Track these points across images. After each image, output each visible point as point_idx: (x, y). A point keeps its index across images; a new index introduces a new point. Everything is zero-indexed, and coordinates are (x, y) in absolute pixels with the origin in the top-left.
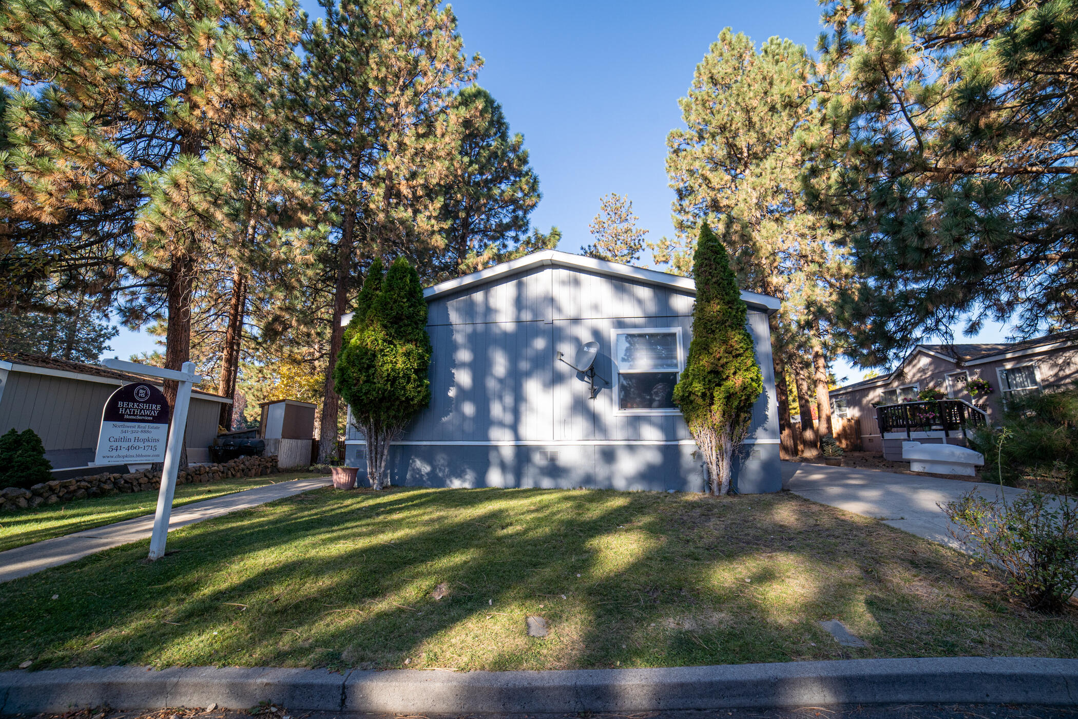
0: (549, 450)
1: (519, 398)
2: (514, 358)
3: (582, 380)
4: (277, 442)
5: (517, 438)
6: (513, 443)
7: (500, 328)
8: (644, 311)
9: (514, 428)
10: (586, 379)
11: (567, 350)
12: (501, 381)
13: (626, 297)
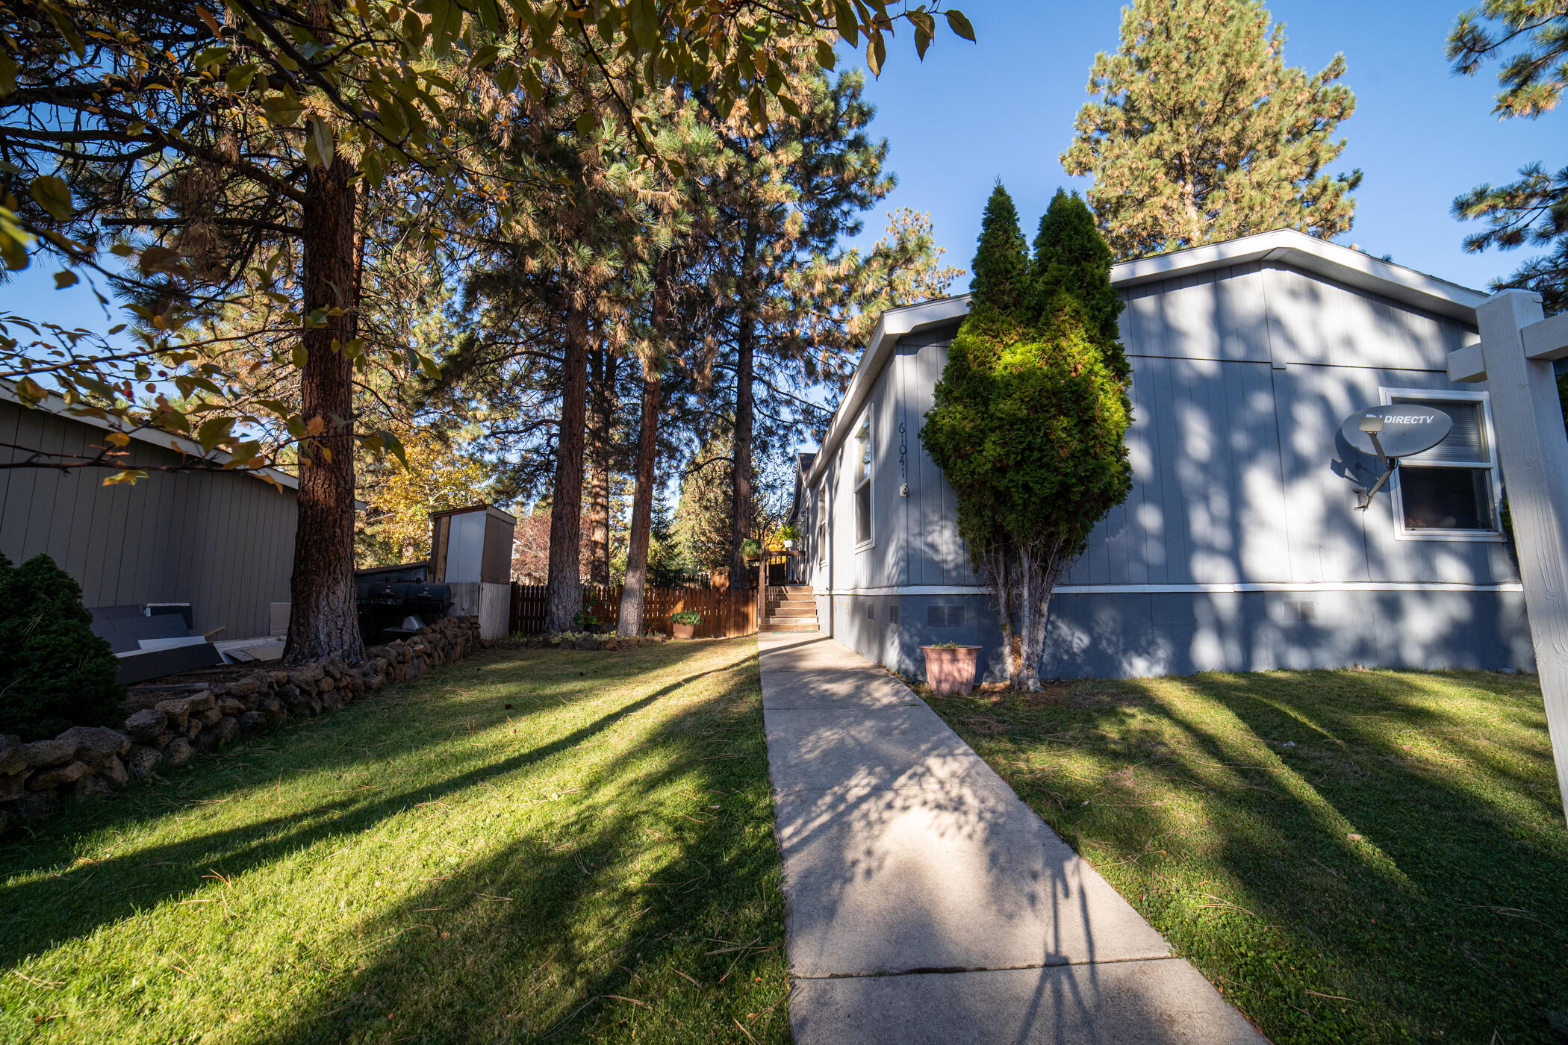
0: (1297, 599)
1: (1238, 500)
2: (1221, 427)
3: (1341, 474)
4: (475, 590)
5: (1242, 576)
6: (1237, 587)
7: (1191, 367)
8: (1426, 359)
9: (1234, 554)
10: (1347, 473)
11: (1307, 416)
12: (1203, 467)
13: (1393, 329)
